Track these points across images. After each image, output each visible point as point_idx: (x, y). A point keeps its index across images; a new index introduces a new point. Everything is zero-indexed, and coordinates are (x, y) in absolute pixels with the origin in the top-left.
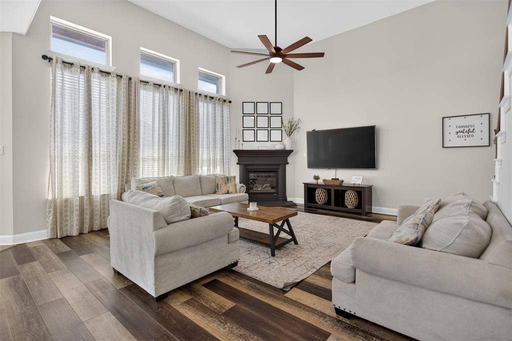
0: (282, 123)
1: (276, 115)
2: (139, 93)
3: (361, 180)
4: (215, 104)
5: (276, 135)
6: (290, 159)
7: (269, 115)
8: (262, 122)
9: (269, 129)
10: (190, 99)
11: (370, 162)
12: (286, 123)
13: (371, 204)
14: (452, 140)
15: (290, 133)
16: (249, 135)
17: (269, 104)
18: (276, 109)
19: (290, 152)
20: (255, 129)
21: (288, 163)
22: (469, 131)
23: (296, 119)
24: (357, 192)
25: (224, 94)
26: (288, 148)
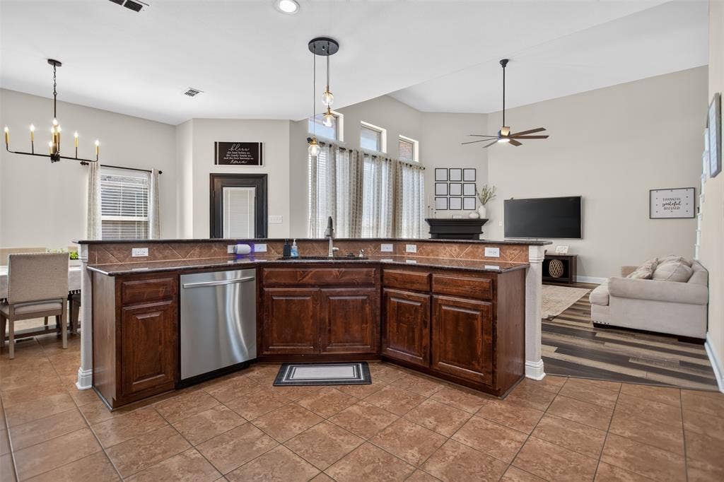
0: (476, 190)
1: (470, 182)
2: (362, 165)
3: (567, 250)
4: (413, 172)
5: (469, 203)
6: (484, 228)
7: (462, 182)
8: (456, 189)
9: (462, 196)
10: (397, 168)
11: (574, 231)
12: (480, 191)
13: (576, 275)
14: (659, 211)
15: (484, 202)
16: (442, 203)
17: (463, 171)
18: (469, 175)
19: (484, 222)
20: (448, 197)
21: (482, 233)
22: (675, 204)
23: (490, 186)
24: (562, 260)
25: (416, 159)
26: (483, 217)
